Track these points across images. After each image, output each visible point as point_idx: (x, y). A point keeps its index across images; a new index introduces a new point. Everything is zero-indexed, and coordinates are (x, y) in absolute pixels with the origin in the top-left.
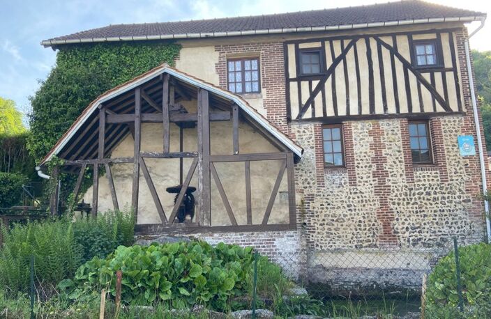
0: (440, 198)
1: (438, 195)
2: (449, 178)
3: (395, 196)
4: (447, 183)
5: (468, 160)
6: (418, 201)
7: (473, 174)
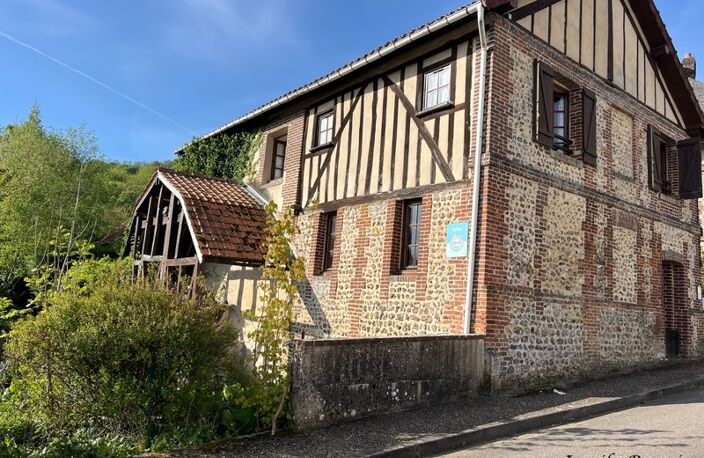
0: (412, 326)
1: (411, 321)
2: (427, 294)
3: (366, 317)
4: (422, 302)
5: (454, 265)
6: (388, 328)
7: (457, 291)
